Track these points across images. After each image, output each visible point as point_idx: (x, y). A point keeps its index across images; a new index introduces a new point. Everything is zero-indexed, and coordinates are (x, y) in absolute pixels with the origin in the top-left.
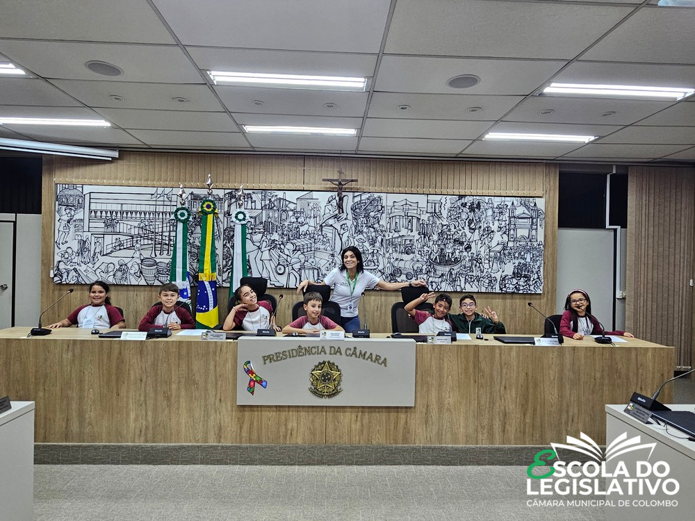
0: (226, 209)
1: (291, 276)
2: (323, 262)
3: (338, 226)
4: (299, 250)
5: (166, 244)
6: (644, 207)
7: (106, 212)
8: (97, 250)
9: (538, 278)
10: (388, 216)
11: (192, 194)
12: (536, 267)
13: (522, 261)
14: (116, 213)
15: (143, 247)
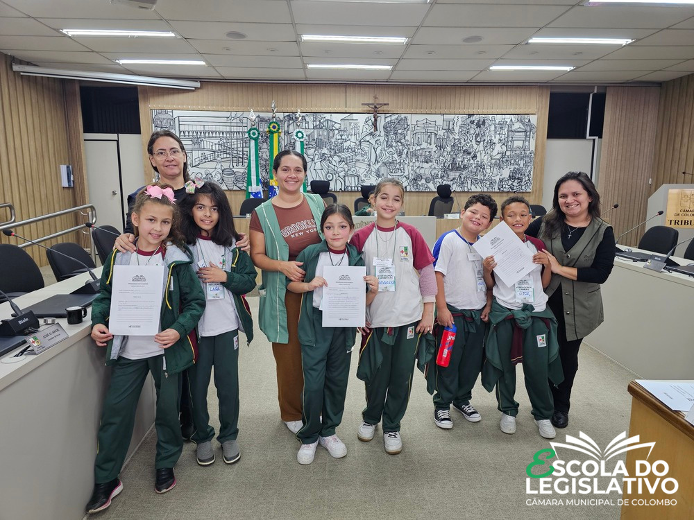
0: (286, 129)
1: (338, 182)
2: (362, 171)
3: (373, 141)
4: (343, 161)
5: (241, 158)
6: (617, 121)
7: (193, 132)
8: (188, 163)
9: (529, 180)
10: (412, 133)
11: (258, 117)
12: (528, 171)
13: (517, 167)
14: (201, 133)
15: (223, 160)
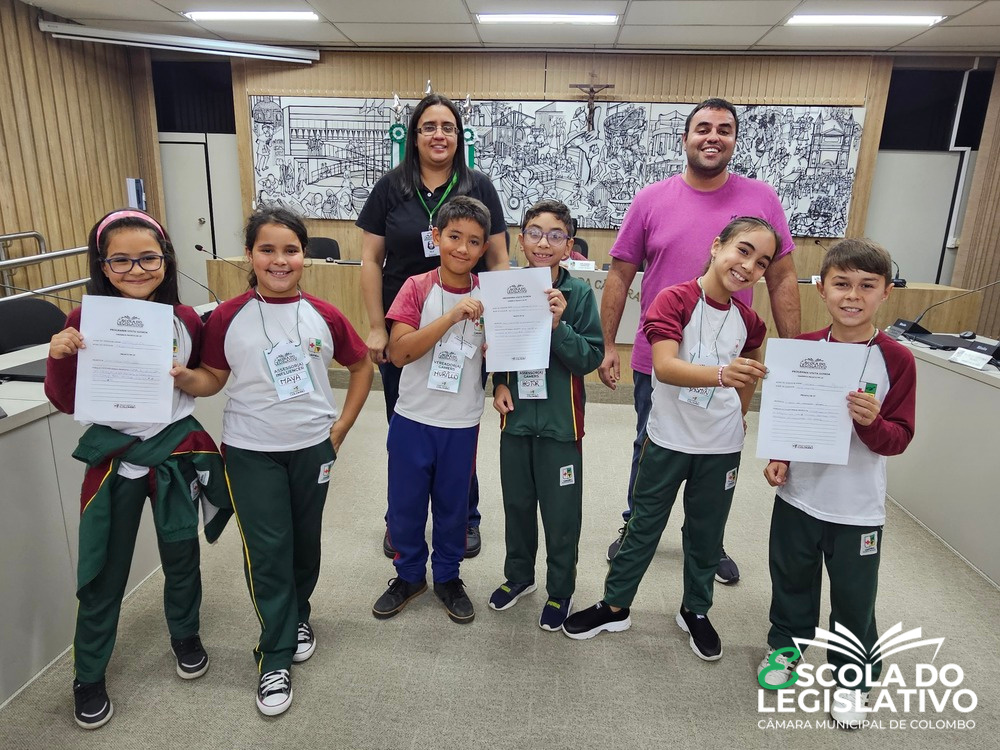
2: (566, 194)
3: (586, 148)
4: (537, 178)
7: (309, 131)
8: (302, 178)
9: (842, 218)
10: (651, 134)
12: (841, 203)
13: (823, 195)
14: (320, 132)
15: (353, 174)
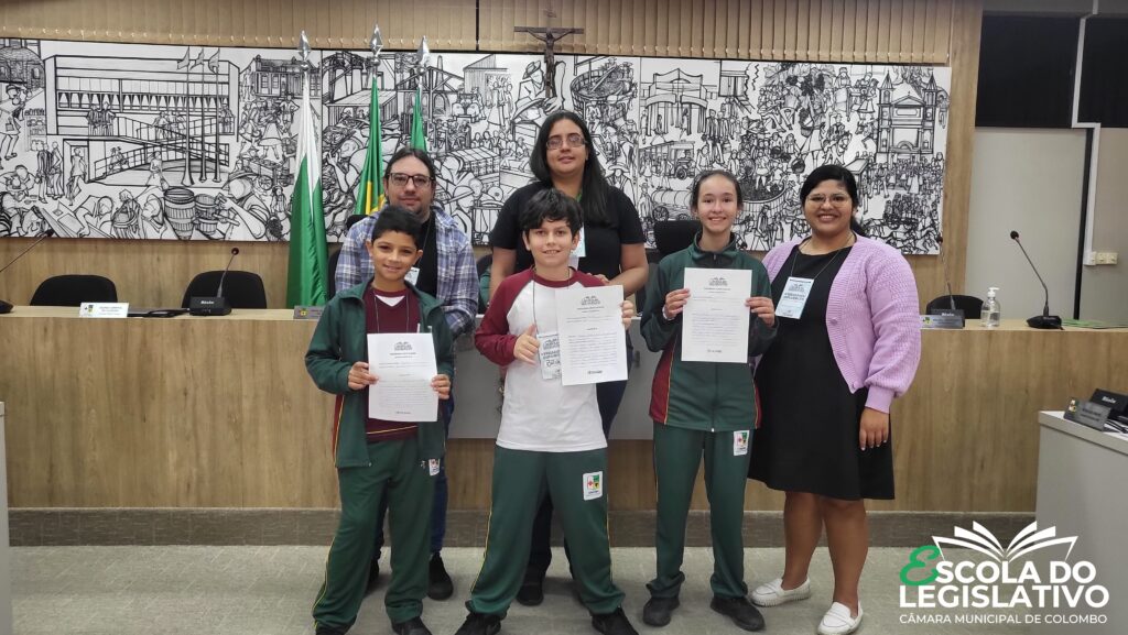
0: (326, 89)
4: (470, 171)
5: (211, 160)
7: (91, 96)
8: (78, 172)
9: (933, 225)
10: (643, 103)
11: (258, 59)
12: (929, 203)
13: (903, 192)
14: (110, 97)
15: (167, 165)
